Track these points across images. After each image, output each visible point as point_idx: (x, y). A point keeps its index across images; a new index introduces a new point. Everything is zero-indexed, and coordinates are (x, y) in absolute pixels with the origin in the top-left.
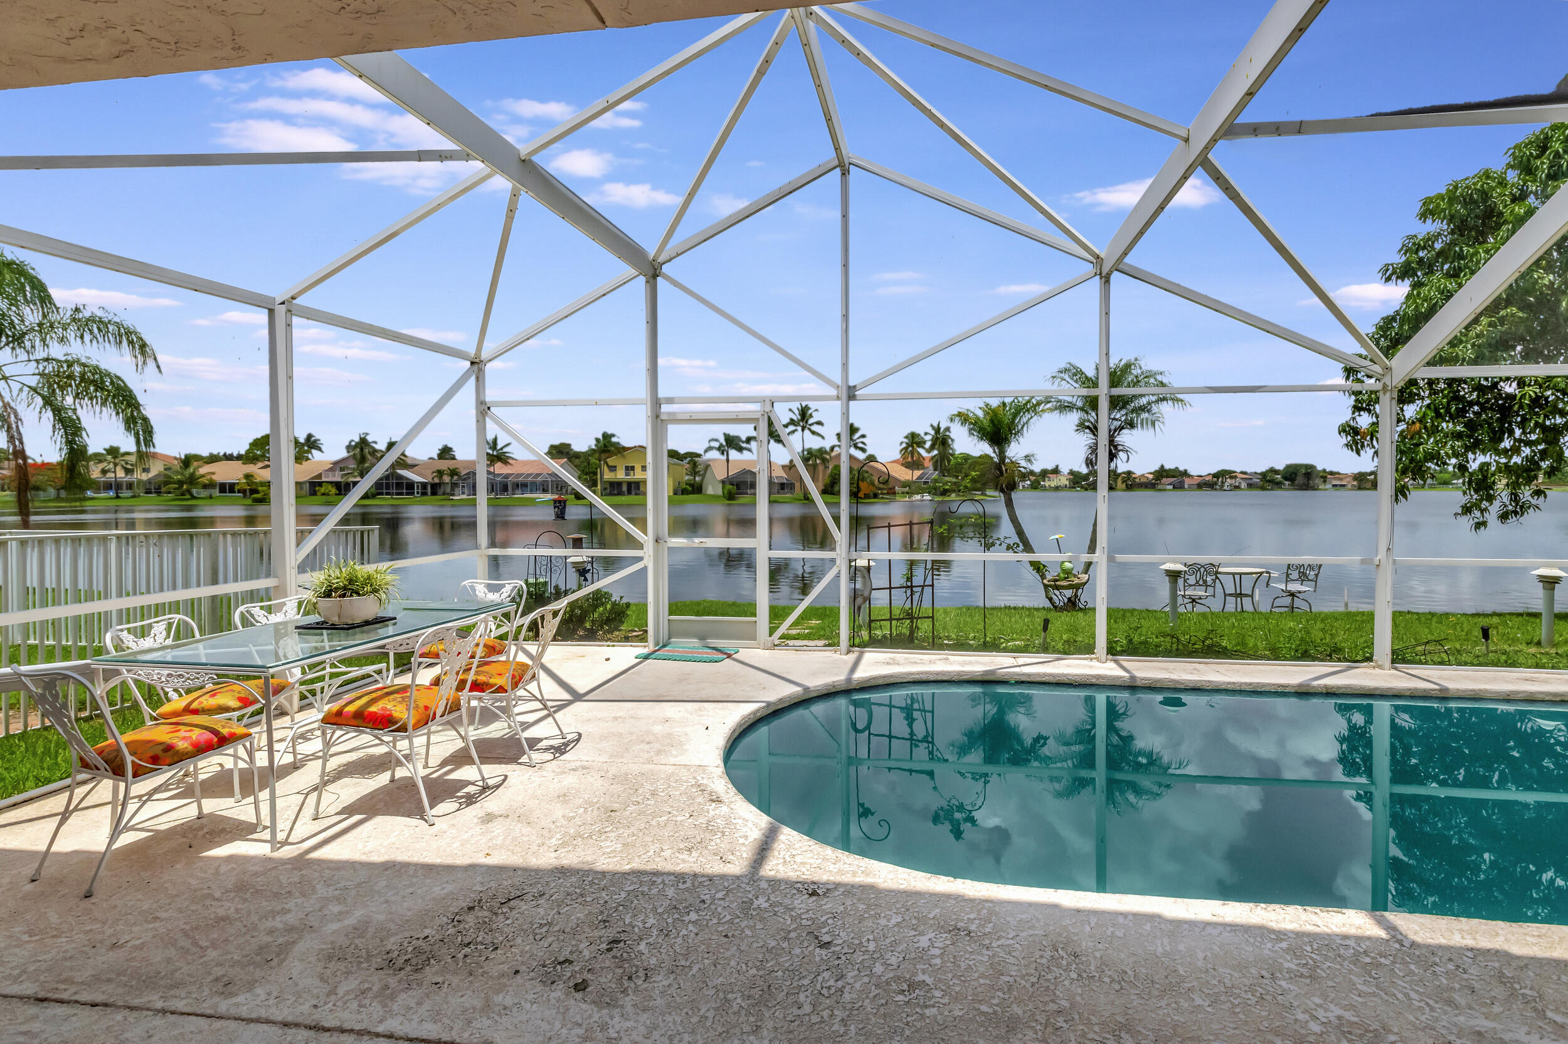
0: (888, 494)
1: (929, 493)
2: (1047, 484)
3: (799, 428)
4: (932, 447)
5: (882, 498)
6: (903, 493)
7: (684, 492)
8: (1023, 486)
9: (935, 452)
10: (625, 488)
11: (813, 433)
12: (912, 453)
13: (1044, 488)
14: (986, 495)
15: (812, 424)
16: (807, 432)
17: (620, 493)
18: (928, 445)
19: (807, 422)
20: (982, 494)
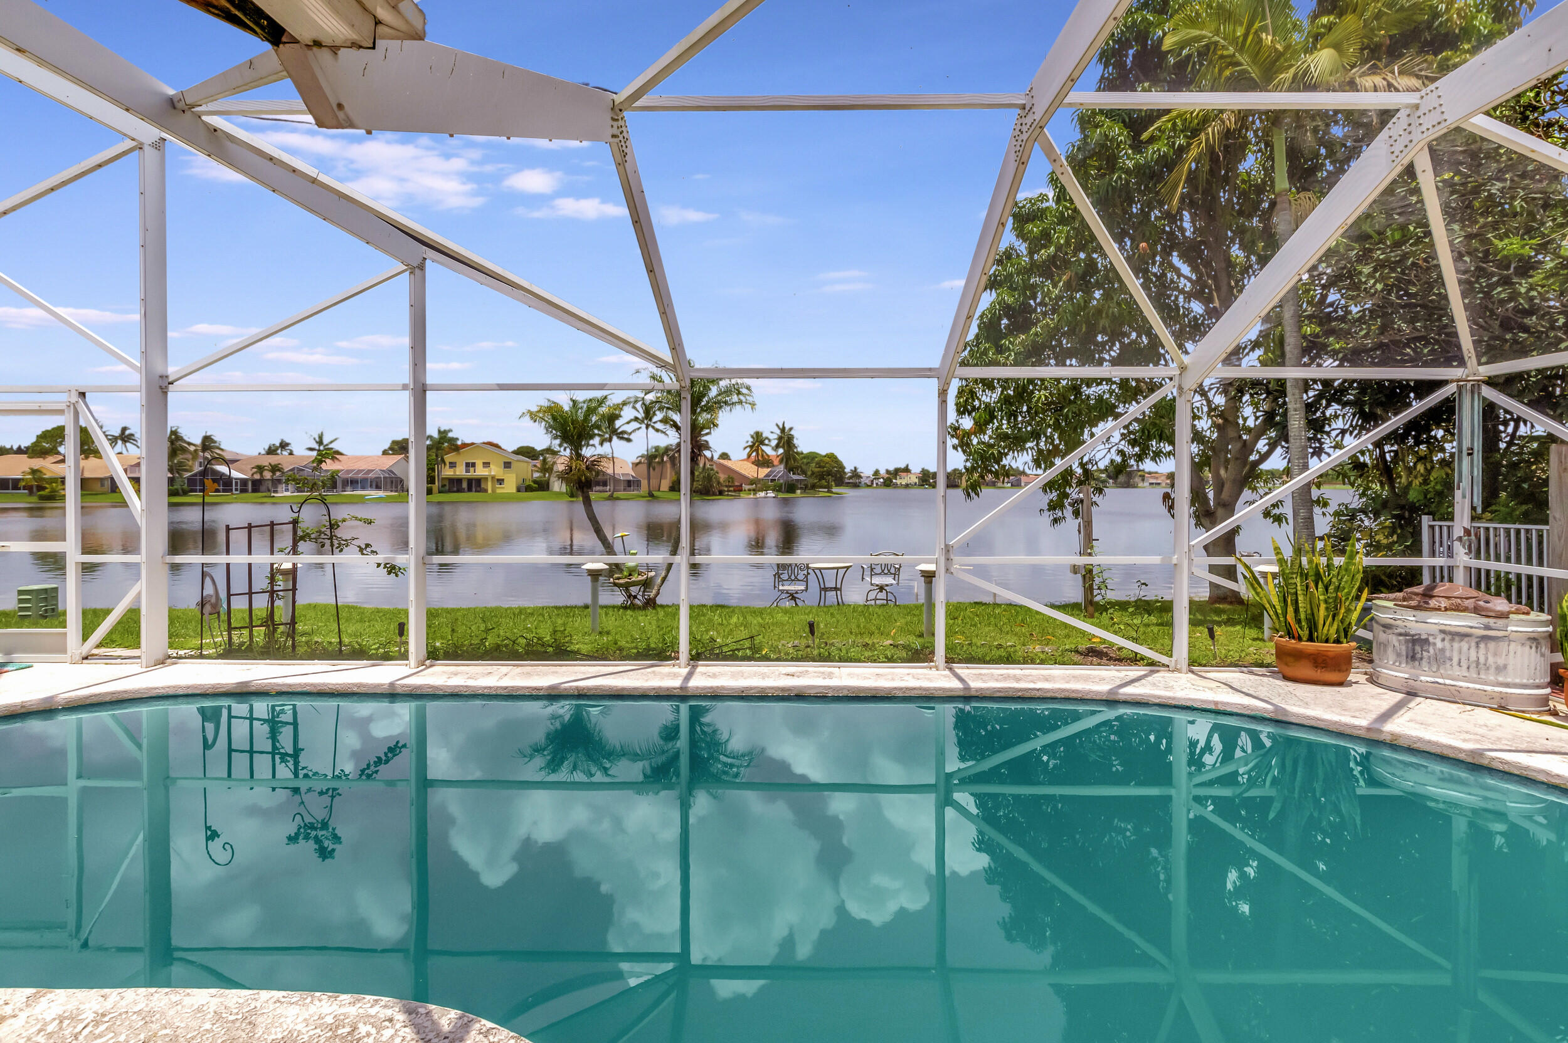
0: (735, 491)
1: (773, 490)
2: (898, 481)
3: (644, 426)
4: (777, 446)
5: (728, 495)
6: (749, 490)
7: (529, 489)
8: (877, 484)
9: (781, 451)
10: (465, 485)
11: (657, 430)
12: (757, 451)
13: (896, 486)
14: (832, 493)
15: (655, 423)
16: (650, 429)
17: (460, 490)
18: (774, 443)
19: (650, 420)
20: (828, 492)
